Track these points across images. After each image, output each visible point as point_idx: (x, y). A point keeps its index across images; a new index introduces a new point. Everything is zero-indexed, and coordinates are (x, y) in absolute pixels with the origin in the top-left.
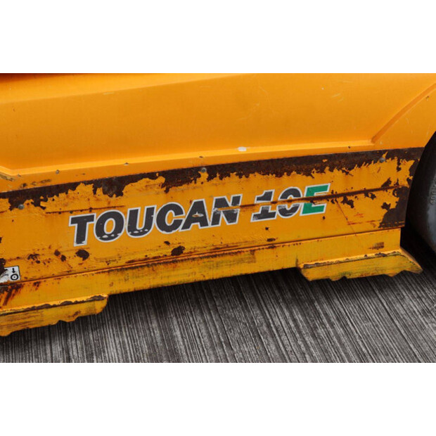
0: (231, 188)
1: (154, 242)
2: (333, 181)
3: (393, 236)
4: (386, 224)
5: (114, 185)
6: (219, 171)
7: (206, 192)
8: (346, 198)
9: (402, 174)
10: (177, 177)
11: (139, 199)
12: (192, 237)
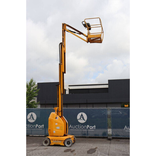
0: (58, 141)
1: (55, 142)
2: (61, 141)
3: (63, 144)
4: (63, 143)
5: (54, 140)
6: (58, 140)
7: (57, 141)
8: (62, 142)
9: (64, 141)
10: (56, 140)
11: (55, 141)
12: (57, 143)
